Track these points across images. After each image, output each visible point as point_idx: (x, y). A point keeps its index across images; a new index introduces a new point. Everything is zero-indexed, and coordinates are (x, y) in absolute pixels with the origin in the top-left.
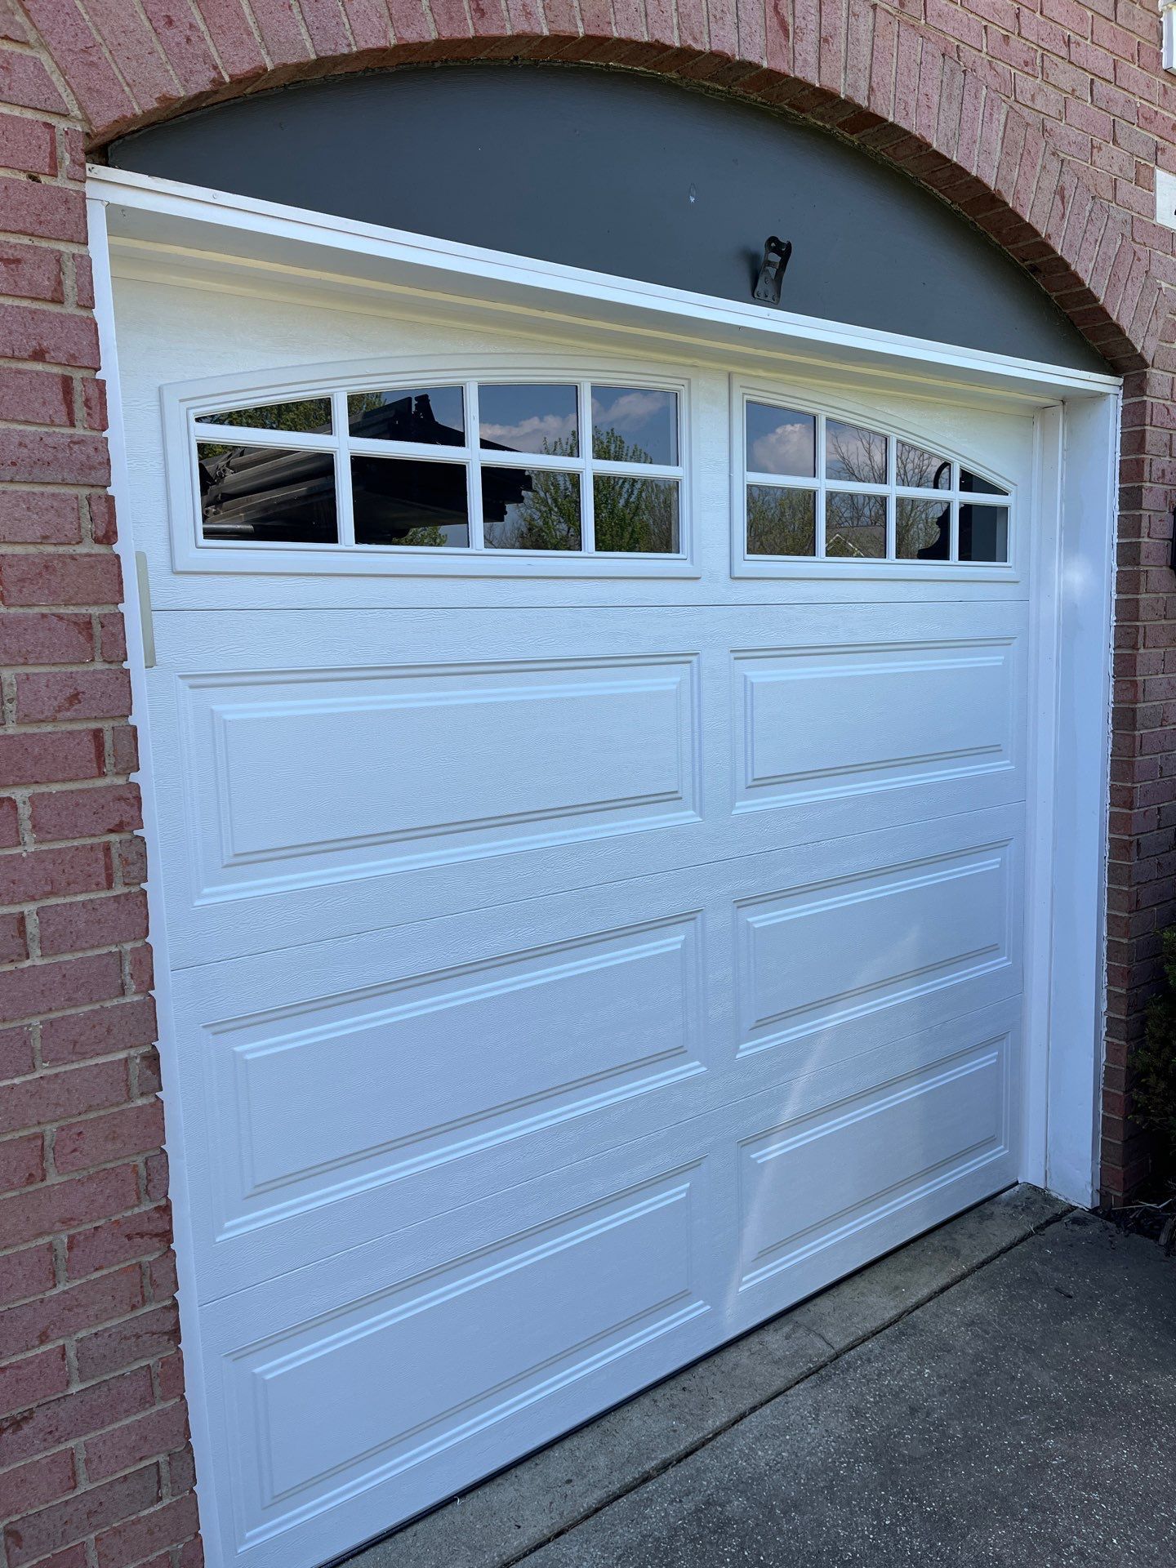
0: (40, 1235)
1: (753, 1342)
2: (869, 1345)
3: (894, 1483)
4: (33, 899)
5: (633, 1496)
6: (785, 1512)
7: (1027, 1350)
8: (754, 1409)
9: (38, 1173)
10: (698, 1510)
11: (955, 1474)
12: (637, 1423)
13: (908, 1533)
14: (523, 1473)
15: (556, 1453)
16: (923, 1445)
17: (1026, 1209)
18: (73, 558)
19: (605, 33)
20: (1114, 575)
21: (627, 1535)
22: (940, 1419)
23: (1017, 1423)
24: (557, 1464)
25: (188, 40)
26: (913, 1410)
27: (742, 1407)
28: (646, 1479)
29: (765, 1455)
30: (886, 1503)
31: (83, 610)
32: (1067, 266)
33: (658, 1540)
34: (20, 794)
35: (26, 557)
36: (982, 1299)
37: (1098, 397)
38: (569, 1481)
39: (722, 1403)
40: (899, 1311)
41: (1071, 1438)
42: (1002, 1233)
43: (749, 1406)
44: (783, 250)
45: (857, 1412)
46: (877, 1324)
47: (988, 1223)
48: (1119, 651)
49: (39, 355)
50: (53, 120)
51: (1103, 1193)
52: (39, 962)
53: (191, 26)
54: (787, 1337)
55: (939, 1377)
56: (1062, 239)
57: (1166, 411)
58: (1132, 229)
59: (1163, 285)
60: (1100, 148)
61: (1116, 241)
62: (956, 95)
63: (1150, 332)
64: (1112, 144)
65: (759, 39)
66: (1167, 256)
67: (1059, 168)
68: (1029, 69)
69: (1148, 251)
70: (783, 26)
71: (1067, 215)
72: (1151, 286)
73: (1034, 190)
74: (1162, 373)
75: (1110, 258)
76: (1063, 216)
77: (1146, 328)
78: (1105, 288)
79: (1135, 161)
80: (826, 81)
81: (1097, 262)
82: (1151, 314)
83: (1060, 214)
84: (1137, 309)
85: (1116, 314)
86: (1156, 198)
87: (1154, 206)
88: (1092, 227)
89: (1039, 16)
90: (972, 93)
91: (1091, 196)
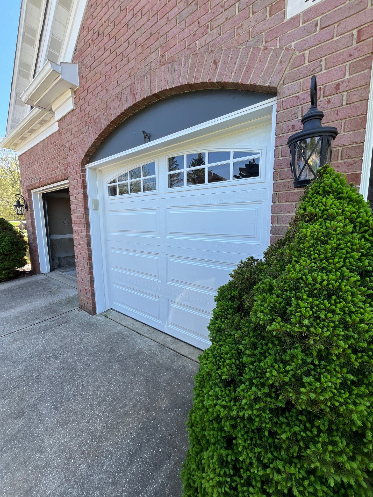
1: (167, 336)
2: (172, 351)
6: (126, 344)
13: (120, 357)
44: (145, 132)
45: (151, 350)
46: (179, 352)
56: (216, 77)
57: (296, 99)
58: (264, 40)
59: (293, 44)
60: (242, 25)
61: (248, 54)
62: (173, 70)
63: (276, 73)
64: (251, 16)
65: (130, 102)
66: (297, 28)
67: (214, 55)
68: (204, 34)
69: (278, 39)
70: (134, 95)
71: (219, 66)
72: (277, 53)
73: (202, 71)
74: (292, 83)
75: (244, 63)
76: (216, 68)
77: (273, 73)
78: (242, 76)
79: (268, 8)
80: (142, 98)
81: (236, 70)
82: (277, 65)
83: (214, 69)
84: (266, 69)
85: (249, 81)
86: (287, 9)
87: (284, 14)
88: (232, 60)
89: (210, 11)
90: (178, 64)
91: (232, 49)
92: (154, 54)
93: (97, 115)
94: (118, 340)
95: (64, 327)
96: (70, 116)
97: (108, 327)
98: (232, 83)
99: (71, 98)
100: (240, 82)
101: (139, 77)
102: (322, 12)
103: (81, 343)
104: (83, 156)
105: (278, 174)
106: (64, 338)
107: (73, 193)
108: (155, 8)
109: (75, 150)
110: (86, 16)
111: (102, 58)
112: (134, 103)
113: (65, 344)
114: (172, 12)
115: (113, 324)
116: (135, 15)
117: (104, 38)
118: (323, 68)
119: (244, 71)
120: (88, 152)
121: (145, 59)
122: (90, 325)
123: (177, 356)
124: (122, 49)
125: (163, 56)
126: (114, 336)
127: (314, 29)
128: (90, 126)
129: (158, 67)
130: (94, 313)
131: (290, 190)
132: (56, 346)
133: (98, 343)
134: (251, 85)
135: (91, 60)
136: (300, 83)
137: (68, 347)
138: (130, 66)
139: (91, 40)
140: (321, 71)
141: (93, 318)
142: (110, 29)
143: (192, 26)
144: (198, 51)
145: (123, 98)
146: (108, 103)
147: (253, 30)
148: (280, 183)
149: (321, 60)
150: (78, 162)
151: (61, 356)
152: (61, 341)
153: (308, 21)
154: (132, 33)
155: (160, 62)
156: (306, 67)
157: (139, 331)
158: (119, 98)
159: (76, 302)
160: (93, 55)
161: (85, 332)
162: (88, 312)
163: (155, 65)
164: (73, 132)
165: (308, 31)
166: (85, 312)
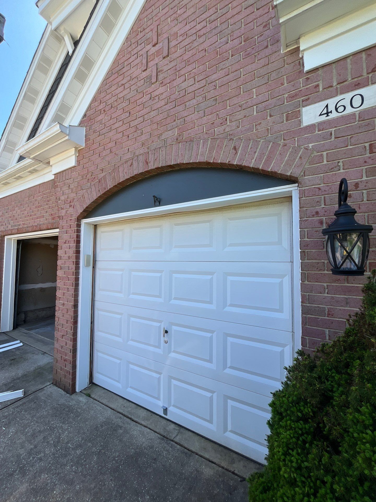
2: (178, 446)
5: (122, 416)
6: (118, 440)
8: (149, 428)
12: (140, 411)
13: (113, 463)
15: (131, 404)
21: (113, 418)
24: (128, 404)
26: (155, 459)
28: (127, 417)
36: (212, 473)
38: (124, 407)
39: (149, 422)
40: (196, 451)
44: (156, 197)
45: (152, 447)
46: (188, 447)
54: (174, 429)
56: (236, 160)
57: (317, 189)
58: (282, 138)
59: (310, 145)
60: (260, 123)
61: (268, 147)
62: (191, 148)
63: (297, 166)
64: (269, 118)
65: (142, 168)
66: (313, 134)
67: (234, 142)
68: (223, 124)
69: (296, 139)
70: (147, 163)
71: (239, 152)
72: (296, 150)
73: (222, 153)
74: (312, 176)
75: (264, 153)
76: (236, 153)
77: (294, 165)
78: (262, 163)
79: (285, 115)
80: (156, 166)
81: (256, 158)
82: (297, 159)
83: (234, 154)
84: (286, 162)
85: (270, 168)
86: (302, 118)
87: (300, 122)
88: (252, 149)
89: (228, 108)
90: (196, 145)
91: (252, 141)
92: (170, 132)
93: (102, 175)
94: (108, 434)
95: (33, 417)
96: (70, 172)
97: (93, 412)
98: (252, 167)
99: (74, 156)
100: (260, 168)
101: (153, 148)
102: (336, 125)
103: (58, 442)
104: (80, 211)
105: (305, 254)
106: (34, 436)
107: (63, 247)
108: (173, 97)
109: (72, 204)
110: (99, 91)
111: (114, 127)
112: (147, 170)
113: (36, 447)
114: (191, 102)
115: (99, 407)
116: (152, 99)
117: (117, 111)
118: (342, 168)
119: (264, 159)
120: (87, 207)
121: (161, 134)
122: (69, 411)
123: (186, 454)
124: (136, 122)
125: (180, 135)
126: (102, 426)
127: (329, 137)
128: (93, 183)
129: (174, 143)
130: (73, 391)
131: (319, 271)
132: (22, 451)
133: (81, 441)
134: (272, 172)
135: (101, 126)
136: (320, 177)
137: (39, 452)
138: (144, 138)
139: (102, 110)
140: (339, 170)
141: (72, 399)
142: (124, 105)
143: (210, 117)
144: (216, 137)
145: (134, 164)
146: (116, 166)
147: (272, 128)
148: (308, 263)
149: (339, 162)
150: (74, 216)
151: (31, 469)
152: (30, 442)
153: (323, 130)
154: (148, 111)
155: (177, 139)
156: (325, 165)
157: (132, 417)
158: (129, 163)
159: (47, 374)
160: (103, 123)
161: (63, 423)
162: (64, 390)
163: (171, 141)
164: (72, 186)
165: (324, 138)
166: (61, 390)
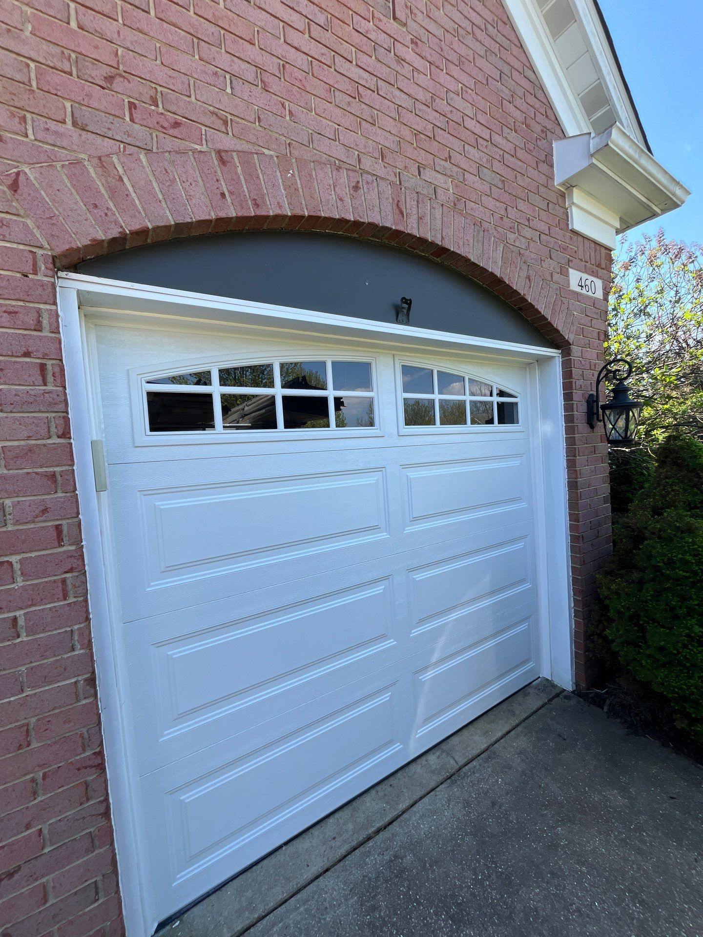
0: (26, 774)
1: (423, 760)
2: (474, 763)
3: (484, 851)
4: (21, 609)
5: (362, 849)
7: (546, 769)
8: (421, 798)
9: (25, 744)
10: (391, 861)
11: (513, 846)
12: (368, 804)
13: (490, 886)
14: (315, 832)
15: (331, 820)
16: (498, 826)
17: (544, 690)
18: (45, 445)
19: (318, 214)
20: (564, 427)
21: (356, 874)
22: (506, 810)
23: (542, 815)
24: (330, 827)
25: (106, 215)
26: (494, 804)
27: (416, 797)
28: (369, 838)
29: (424, 827)
30: (479, 863)
31: (51, 469)
32: (533, 306)
33: (370, 879)
34: (14, 559)
35: (18, 446)
36: (525, 739)
37: (550, 358)
38: (334, 838)
39: (407, 794)
40: (488, 744)
41: (569, 827)
42: (533, 702)
43: (419, 797)
44: (408, 302)
45: (467, 804)
46: (478, 751)
47: (527, 697)
48: (568, 458)
49: (27, 354)
50: (34, 250)
51: (577, 684)
52: (25, 639)
53: (108, 209)
54: (438, 757)
55: (506, 784)
60: (544, 260)
61: (553, 296)
62: (481, 239)
64: (549, 259)
65: (390, 218)
66: (576, 302)
68: (512, 231)
70: (402, 213)
71: (532, 286)
73: (517, 277)
74: (577, 347)
75: (551, 303)
77: (569, 330)
79: (560, 265)
80: (422, 233)
81: (546, 305)
82: (570, 324)
83: (529, 286)
84: (564, 322)
86: (569, 279)
87: (569, 283)
88: (543, 291)
90: (488, 239)
92: (440, 177)
102: (587, 303)
112: (402, 228)
114: (471, 150)
121: (423, 166)
123: (489, 757)
124: (352, 72)
127: (583, 311)
143: (497, 203)
145: (365, 189)
147: (553, 274)
154: (385, 76)
155: (455, 204)
157: (377, 825)
158: (349, 178)
163: (444, 198)
165: (580, 310)
